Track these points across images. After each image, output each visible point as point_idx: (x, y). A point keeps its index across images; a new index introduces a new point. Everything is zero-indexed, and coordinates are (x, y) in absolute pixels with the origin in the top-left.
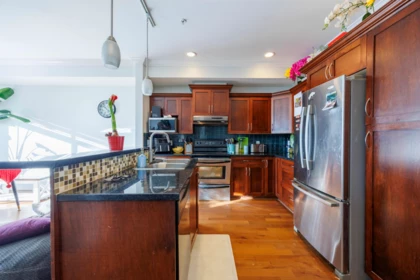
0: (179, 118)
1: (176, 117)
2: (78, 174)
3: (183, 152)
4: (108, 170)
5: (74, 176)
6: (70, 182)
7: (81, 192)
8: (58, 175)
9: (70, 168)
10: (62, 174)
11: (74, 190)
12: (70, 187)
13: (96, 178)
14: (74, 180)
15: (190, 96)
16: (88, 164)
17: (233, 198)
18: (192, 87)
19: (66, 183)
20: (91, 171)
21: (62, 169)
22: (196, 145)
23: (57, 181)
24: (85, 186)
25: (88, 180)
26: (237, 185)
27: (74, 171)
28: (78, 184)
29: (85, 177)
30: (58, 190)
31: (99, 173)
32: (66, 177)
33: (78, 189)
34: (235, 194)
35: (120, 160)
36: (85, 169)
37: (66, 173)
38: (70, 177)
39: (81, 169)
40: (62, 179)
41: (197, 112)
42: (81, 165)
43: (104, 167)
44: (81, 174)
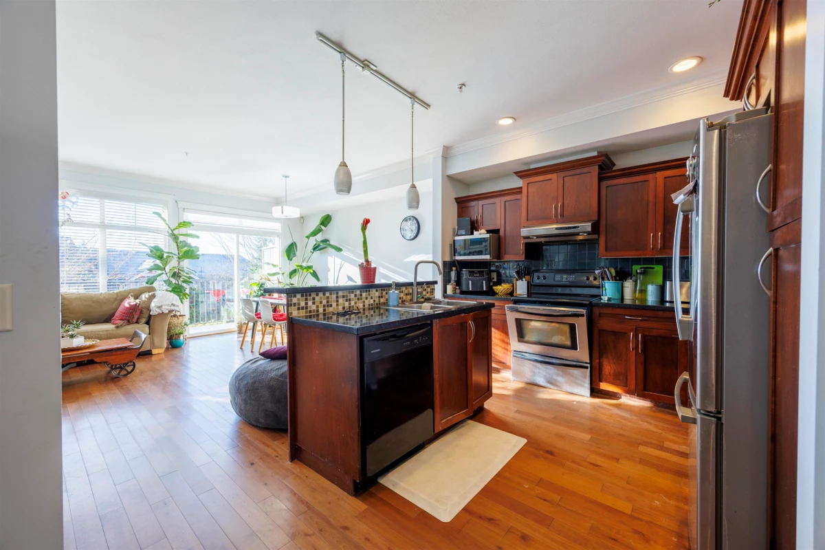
0: (502, 233)
1: (496, 232)
2: (310, 303)
3: (511, 294)
4: (347, 304)
5: (306, 304)
6: (303, 308)
7: (314, 320)
8: (291, 300)
9: (302, 296)
10: (295, 300)
11: (306, 317)
12: (303, 313)
13: (331, 309)
14: (307, 308)
15: (518, 191)
16: (321, 294)
17: (595, 392)
18: (521, 174)
19: (299, 309)
20: (324, 302)
21: (295, 296)
22: (536, 281)
23: (291, 305)
24: (318, 315)
25: (321, 310)
26: (608, 368)
27: (306, 299)
28: (310, 312)
29: (317, 307)
30: (291, 313)
31: (334, 305)
32: (299, 304)
33: (310, 317)
34: (604, 386)
35: (364, 295)
36: (317, 299)
37: (299, 300)
38: (303, 304)
39: (314, 299)
40: (295, 304)
41: (531, 220)
42: (313, 295)
43: (341, 300)
44: (314, 303)
